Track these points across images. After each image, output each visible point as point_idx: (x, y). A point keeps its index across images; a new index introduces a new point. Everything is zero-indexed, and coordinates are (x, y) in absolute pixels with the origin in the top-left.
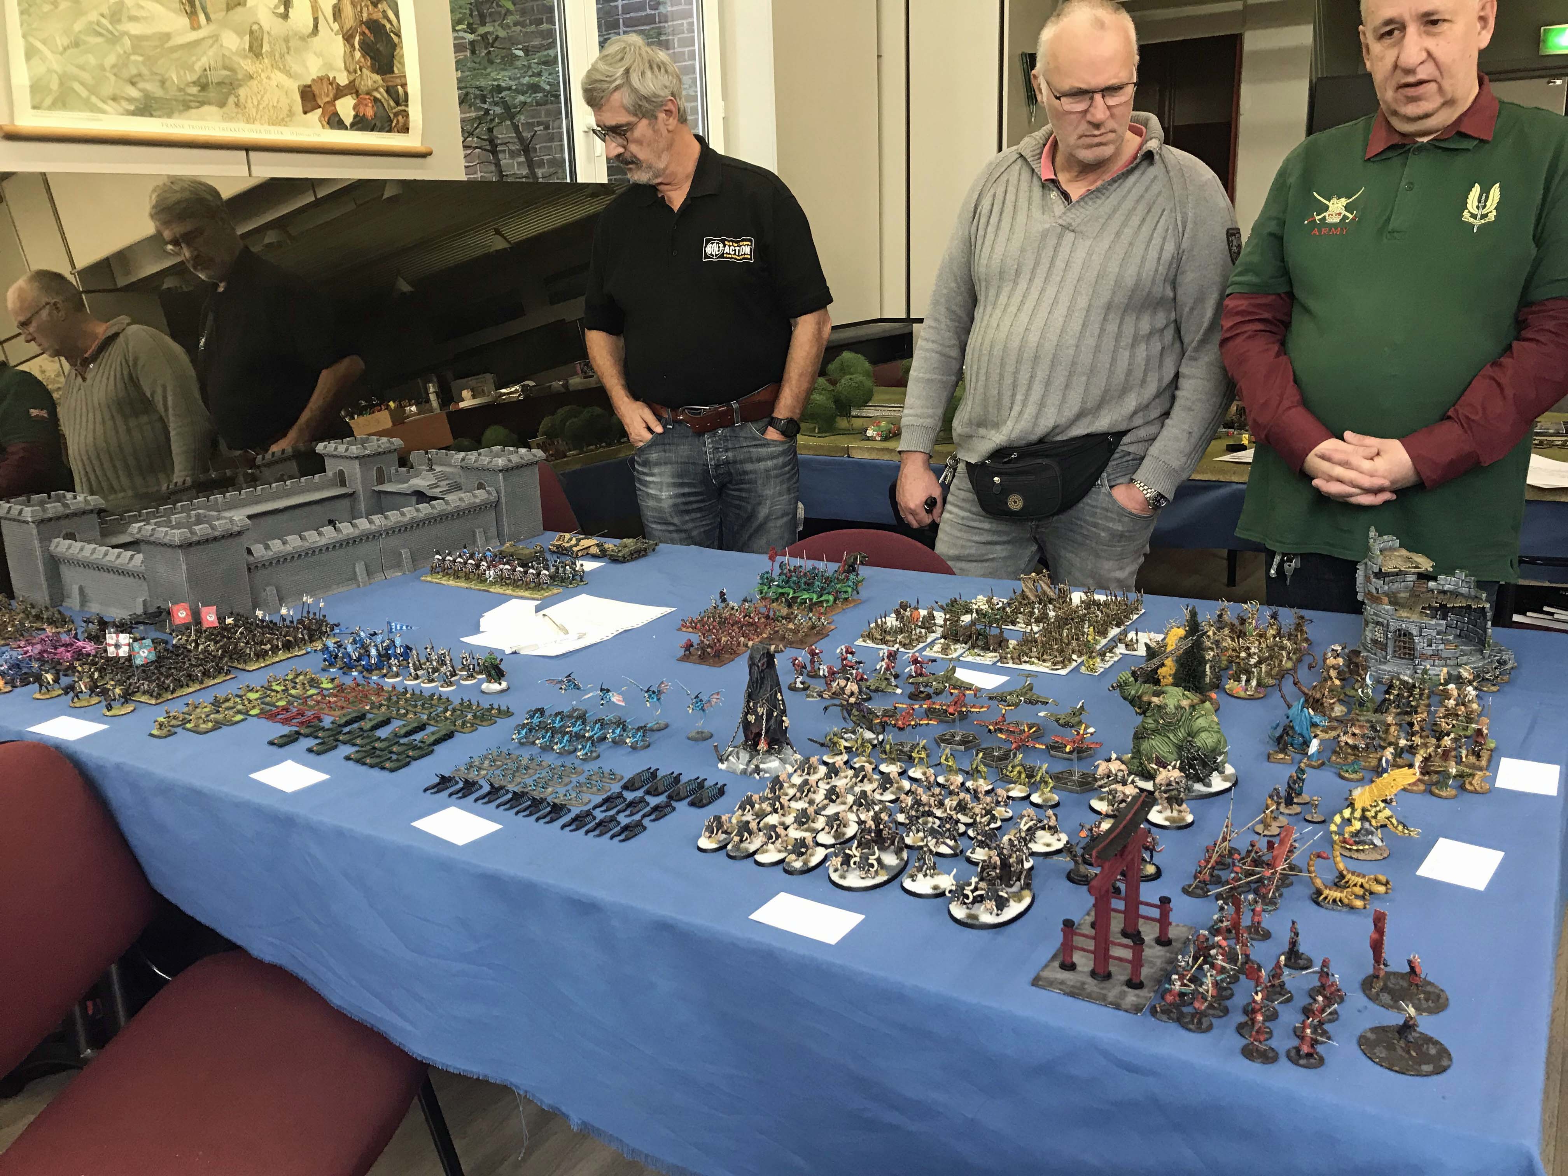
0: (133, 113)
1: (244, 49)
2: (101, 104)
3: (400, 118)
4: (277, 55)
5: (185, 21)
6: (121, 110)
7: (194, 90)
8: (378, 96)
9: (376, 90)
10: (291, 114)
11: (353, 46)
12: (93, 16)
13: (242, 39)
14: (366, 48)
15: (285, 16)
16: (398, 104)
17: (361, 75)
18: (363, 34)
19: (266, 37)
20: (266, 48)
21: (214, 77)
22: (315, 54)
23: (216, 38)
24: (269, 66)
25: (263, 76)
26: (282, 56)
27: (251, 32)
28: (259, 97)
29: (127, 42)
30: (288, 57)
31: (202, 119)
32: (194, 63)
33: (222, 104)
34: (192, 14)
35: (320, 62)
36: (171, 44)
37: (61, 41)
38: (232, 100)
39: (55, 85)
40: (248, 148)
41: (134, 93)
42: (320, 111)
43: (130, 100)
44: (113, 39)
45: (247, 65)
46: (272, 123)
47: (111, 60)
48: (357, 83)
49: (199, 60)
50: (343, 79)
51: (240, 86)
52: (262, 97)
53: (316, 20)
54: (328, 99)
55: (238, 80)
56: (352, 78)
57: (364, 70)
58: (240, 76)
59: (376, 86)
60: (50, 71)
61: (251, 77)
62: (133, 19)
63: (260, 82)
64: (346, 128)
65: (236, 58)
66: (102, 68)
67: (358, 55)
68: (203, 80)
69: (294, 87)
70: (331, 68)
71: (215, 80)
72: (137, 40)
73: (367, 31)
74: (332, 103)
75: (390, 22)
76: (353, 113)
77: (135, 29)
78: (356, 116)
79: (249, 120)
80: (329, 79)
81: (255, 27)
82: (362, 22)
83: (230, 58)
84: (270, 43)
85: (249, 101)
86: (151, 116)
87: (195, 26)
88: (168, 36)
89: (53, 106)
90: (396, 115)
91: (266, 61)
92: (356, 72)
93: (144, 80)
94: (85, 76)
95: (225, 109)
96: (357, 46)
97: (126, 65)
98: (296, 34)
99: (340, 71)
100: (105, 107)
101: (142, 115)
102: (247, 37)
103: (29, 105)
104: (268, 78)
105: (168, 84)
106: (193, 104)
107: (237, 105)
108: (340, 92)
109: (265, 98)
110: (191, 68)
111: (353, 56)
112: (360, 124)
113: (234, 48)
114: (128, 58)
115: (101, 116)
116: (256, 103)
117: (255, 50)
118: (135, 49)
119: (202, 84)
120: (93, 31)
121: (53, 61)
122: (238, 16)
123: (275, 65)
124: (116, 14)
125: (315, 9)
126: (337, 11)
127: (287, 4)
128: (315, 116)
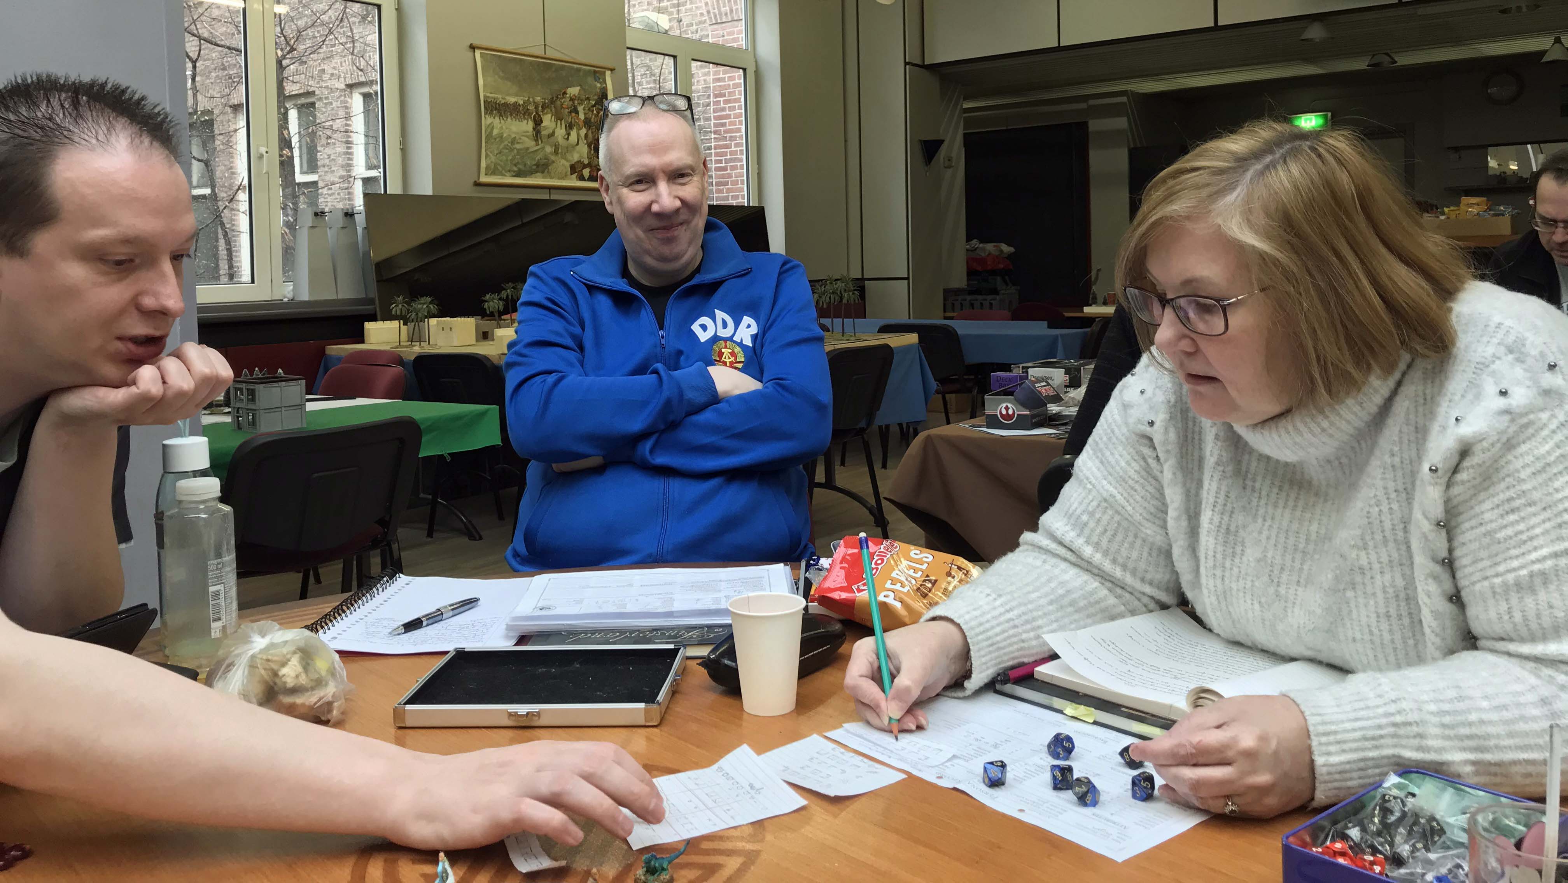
0: (515, 176)
1: (553, 152)
2: (506, 173)
4: (563, 153)
5: (534, 143)
6: (511, 175)
7: (534, 167)
10: (566, 175)
12: (506, 143)
13: (552, 148)
15: (568, 139)
17: (593, 160)
18: (594, 144)
19: (560, 148)
20: (560, 151)
21: (542, 162)
22: (577, 153)
23: (543, 148)
24: (560, 158)
25: (558, 162)
26: (565, 154)
27: (556, 146)
28: (556, 169)
29: (515, 151)
30: (567, 154)
31: (536, 177)
32: (536, 158)
33: (543, 172)
34: (537, 140)
35: (578, 155)
36: (529, 151)
37: (496, 152)
38: (546, 171)
39: (493, 167)
40: (550, 188)
41: (515, 169)
42: (579, 174)
43: (514, 171)
44: (512, 150)
45: (553, 158)
46: (559, 179)
47: (510, 158)
48: (591, 163)
49: (537, 156)
50: (586, 162)
51: (550, 165)
54: (580, 169)
55: (549, 163)
56: (589, 161)
57: (595, 158)
60: (492, 162)
61: (553, 162)
62: (518, 143)
63: (557, 164)
64: (585, 180)
65: (549, 155)
66: (507, 161)
67: (592, 152)
68: (538, 163)
69: (568, 165)
70: (581, 158)
71: (542, 164)
72: (518, 150)
74: (582, 170)
76: (588, 175)
77: (518, 146)
78: (590, 176)
79: (551, 178)
80: (581, 162)
81: (557, 144)
82: (594, 140)
83: (547, 155)
84: (562, 150)
85: (552, 171)
86: (520, 177)
87: (537, 145)
88: (527, 149)
89: (491, 175)
91: (560, 156)
92: (591, 159)
93: (519, 164)
94: (502, 163)
95: (545, 174)
96: (592, 149)
97: (514, 159)
98: (571, 146)
99: (583, 158)
101: (518, 177)
102: (554, 148)
103: (485, 174)
104: (560, 162)
105: (527, 166)
106: (534, 172)
107: (548, 172)
108: (585, 167)
109: (558, 170)
110: (534, 160)
111: (590, 153)
112: (591, 178)
113: (549, 151)
114: (515, 157)
115: (504, 178)
116: (554, 171)
117: (556, 152)
118: (518, 153)
119: (537, 165)
120: (505, 148)
121: (493, 158)
122: (552, 139)
123: (562, 158)
124: (513, 141)
125: (578, 135)
126: (586, 136)
127: (569, 134)
128: (575, 176)
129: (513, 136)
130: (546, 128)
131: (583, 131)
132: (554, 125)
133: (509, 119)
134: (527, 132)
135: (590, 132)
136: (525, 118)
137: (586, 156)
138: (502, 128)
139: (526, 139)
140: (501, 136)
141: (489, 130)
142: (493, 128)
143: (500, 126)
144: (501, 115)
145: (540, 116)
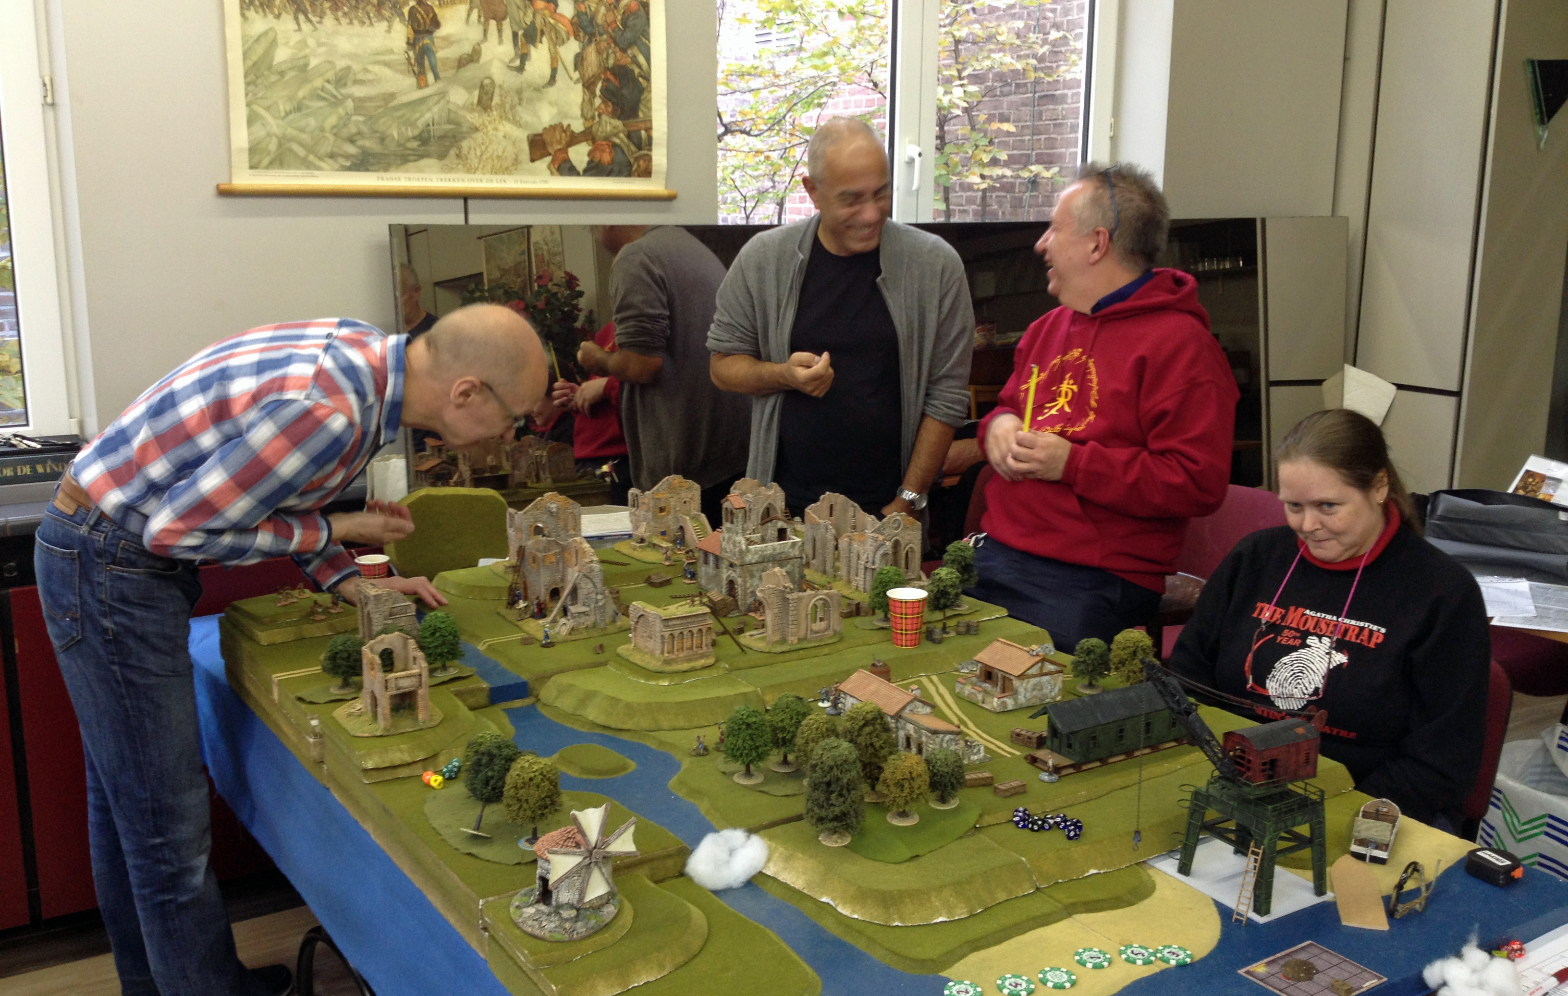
0: (348, 169)
1: (472, 104)
2: (317, 162)
3: (642, 162)
4: (507, 106)
5: (412, 81)
6: (337, 166)
7: (415, 144)
8: (617, 141)
9: (616, 135)
10: (516, 161)
11: (593, 94)
12: (318, 83)
13: (470, 93)
14: (608, 94)
15: (521, 69)
16: (639, 147)
17: (599, 123)
18: (606, 80)
19: (497, 91)
20: (496, 100)
21: (437, 131)
22: (550, 103)
23: (443, 94)
24: (498, 119)
25: (490, 128)
26: (513, 107)
27: (482, 87)
28: (483, 147)
29: (350, 104)
30: (519, 108)
31: (420, 170)
32: (417, 119)
33: (442, 156)
34: (420, 75)
35: (555, 110)
36: (395, 103)
37: (283, 107)
38: (453, 152)
39: (273, 146)
40: (466, 197)
41: (351, 149)
42: (549, 159)
43: (347, 157)
44: (336, 102)
45: (474, 118)
46: (495, 171)
47: (332, 120)
48: (594, 129)
49: (422, 116)
50: (578, 126)
51: (465, 138)
52: (487, 148)
53: (554, 71)
54: (559, 147)
55: (461, 133)
56: (588, 124)
57: (604, 117)
58: (464, 129)
59: (615, 131)
60: (269, 135)
61: (477, 129)
62: (358, 82)
63: (486, 134)
64: (577, 174)
65: (462, 113)
66: (322, 129)
67: (598, 101)
68: (425, 135)
69: (522, 136)
70: (566, 116)
71: (437, 134)
72: (360, 102)
73: (612, 78)
74: (565, 150)
75: (639, 66)
76: (586, 159)
77: (358, 91)
78: (589, 163)
79: (470, 170)
80: (562, 127)
81: (487, 82)
82: (607, 69)
83: (455, 113)
84: (501, 96)
85: (472, 152)
86: (367, 170)
87: (422, 84)
88: (392, 96)
89: (270, 165)
90: (637, 159)
91: (495, 113)
92: (593, 118)
93: (364, 138)
94: (305, 137)
95: (446, 161)
96: (598, 92)
97: (345, 125)
98: (529, 86)
99: (576, 118)
100: (322, 164)
101: (358, 170)
102: (476, 93)
103: (247, 165)
104: (496, 129)
105: (387, 141)
106: (412, 158)
107: (458, 156)
108: (574, 139)
109: (490, 149)
110: (413, 124)
111: (591, 103)
112: (594, 169)
113: (460, 102)
114: (349, 119)
115: (316, 172)
116: (478, 153)
117: (484, 103)
118: (358, 110)
119: (424, 139)
120: (316, 96)
121: (274, 125)
122: (470, 72)
123: (503, 117)
124: (342, 79)
125: (555, 60)
126: (579, 60)
127: (524, 57)
128: (543, 164)
129: (341, 64)
130: (449, 41)
131: (570, 49)
132: (474, 33)
133: (329, 21)
134: (391, 52)
135: (591, 50)
136: (381, 17)
137: (578, 112)
138: (303, 43)
139: (387, 72)
140: (302, 68)
141: (260, 50)
142: (274, 44)
143: (296, 38)
144: (299, 10)
145: (429, 9)
